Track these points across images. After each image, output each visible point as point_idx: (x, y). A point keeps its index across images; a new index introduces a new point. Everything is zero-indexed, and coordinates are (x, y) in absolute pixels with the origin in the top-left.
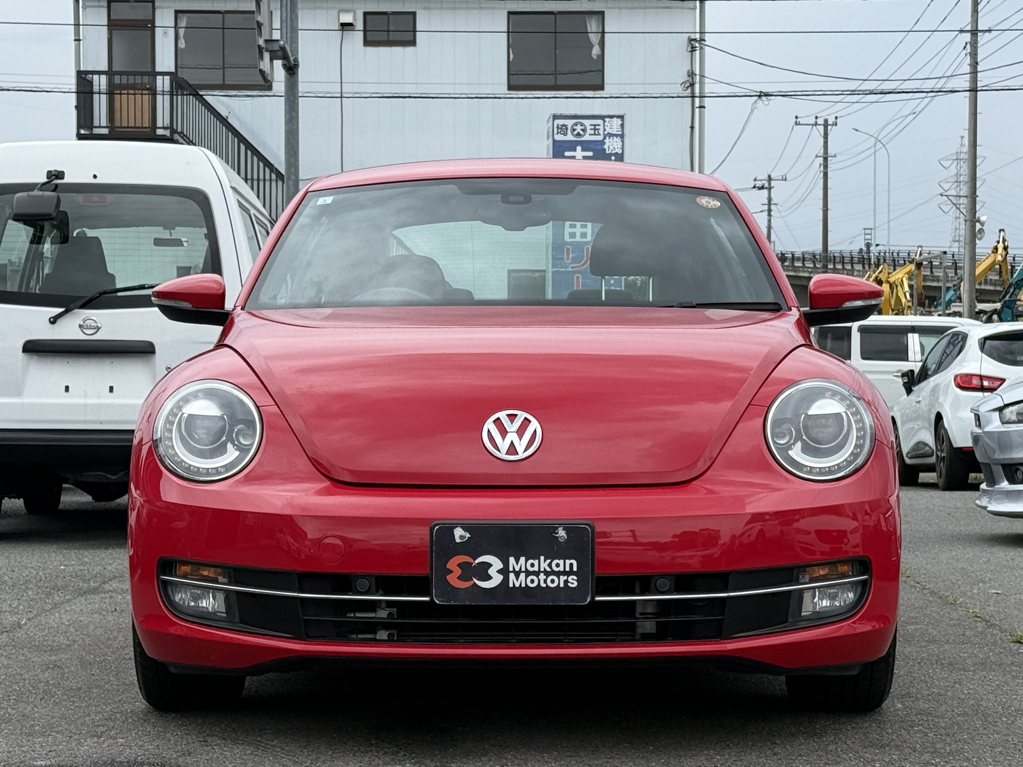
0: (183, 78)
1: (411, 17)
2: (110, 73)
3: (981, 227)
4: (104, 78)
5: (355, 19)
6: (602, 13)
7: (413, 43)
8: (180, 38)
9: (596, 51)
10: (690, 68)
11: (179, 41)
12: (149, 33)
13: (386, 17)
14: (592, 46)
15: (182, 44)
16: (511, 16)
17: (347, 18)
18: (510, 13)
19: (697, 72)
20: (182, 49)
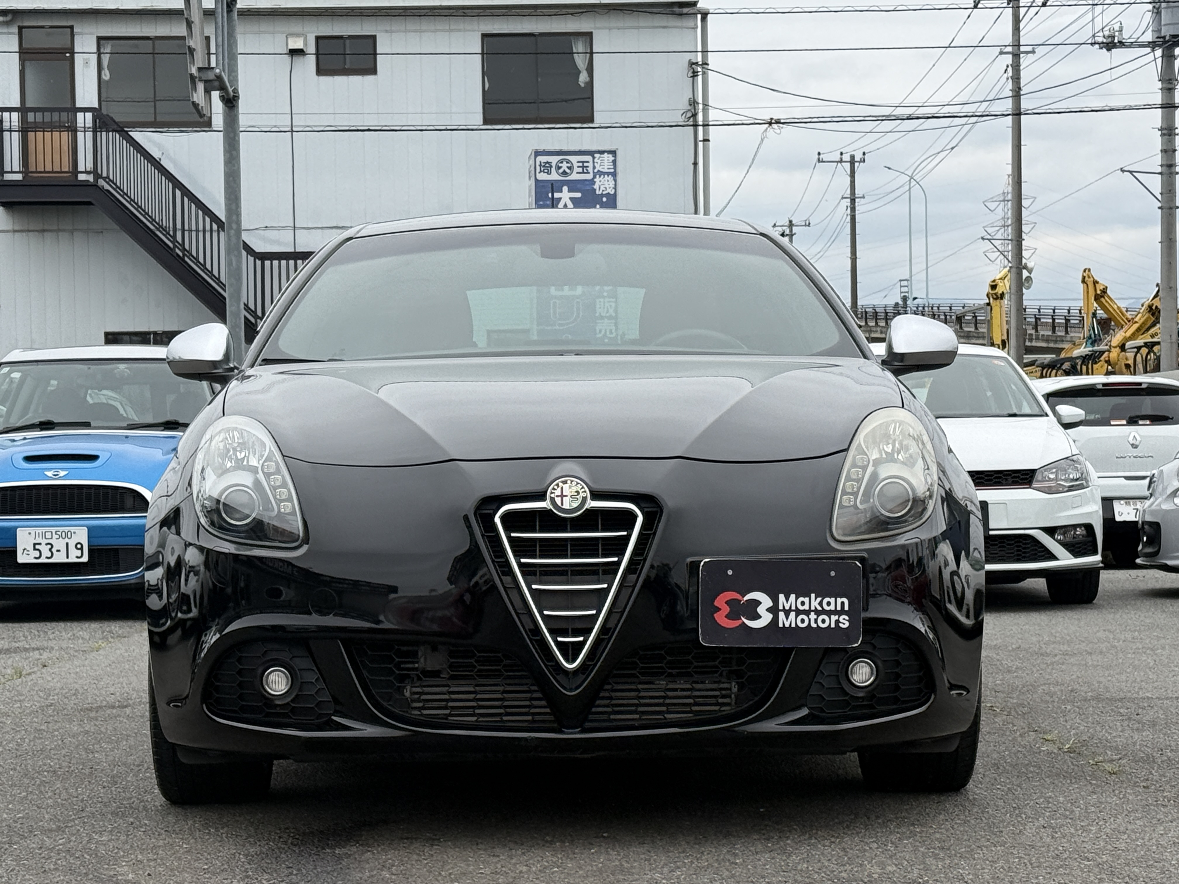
0: (108, 115)
1: (371, 41)
2: (23, 110)
3: (1028, 274)
4: (15, 115)
5: (305, 44)
6: (590, 35)
7: (373, 71)
8: (103, 69)
9: (583, 77)
10: (691, 96)
11: (103, 72)
12: (68, 63)
13: (342, 41)
14: (579, 72)
15: (106, 75)
16: (486, 39)
17: (297, 44)
18: (484, 36)
19: (700, 100)
20: (107, 82)
